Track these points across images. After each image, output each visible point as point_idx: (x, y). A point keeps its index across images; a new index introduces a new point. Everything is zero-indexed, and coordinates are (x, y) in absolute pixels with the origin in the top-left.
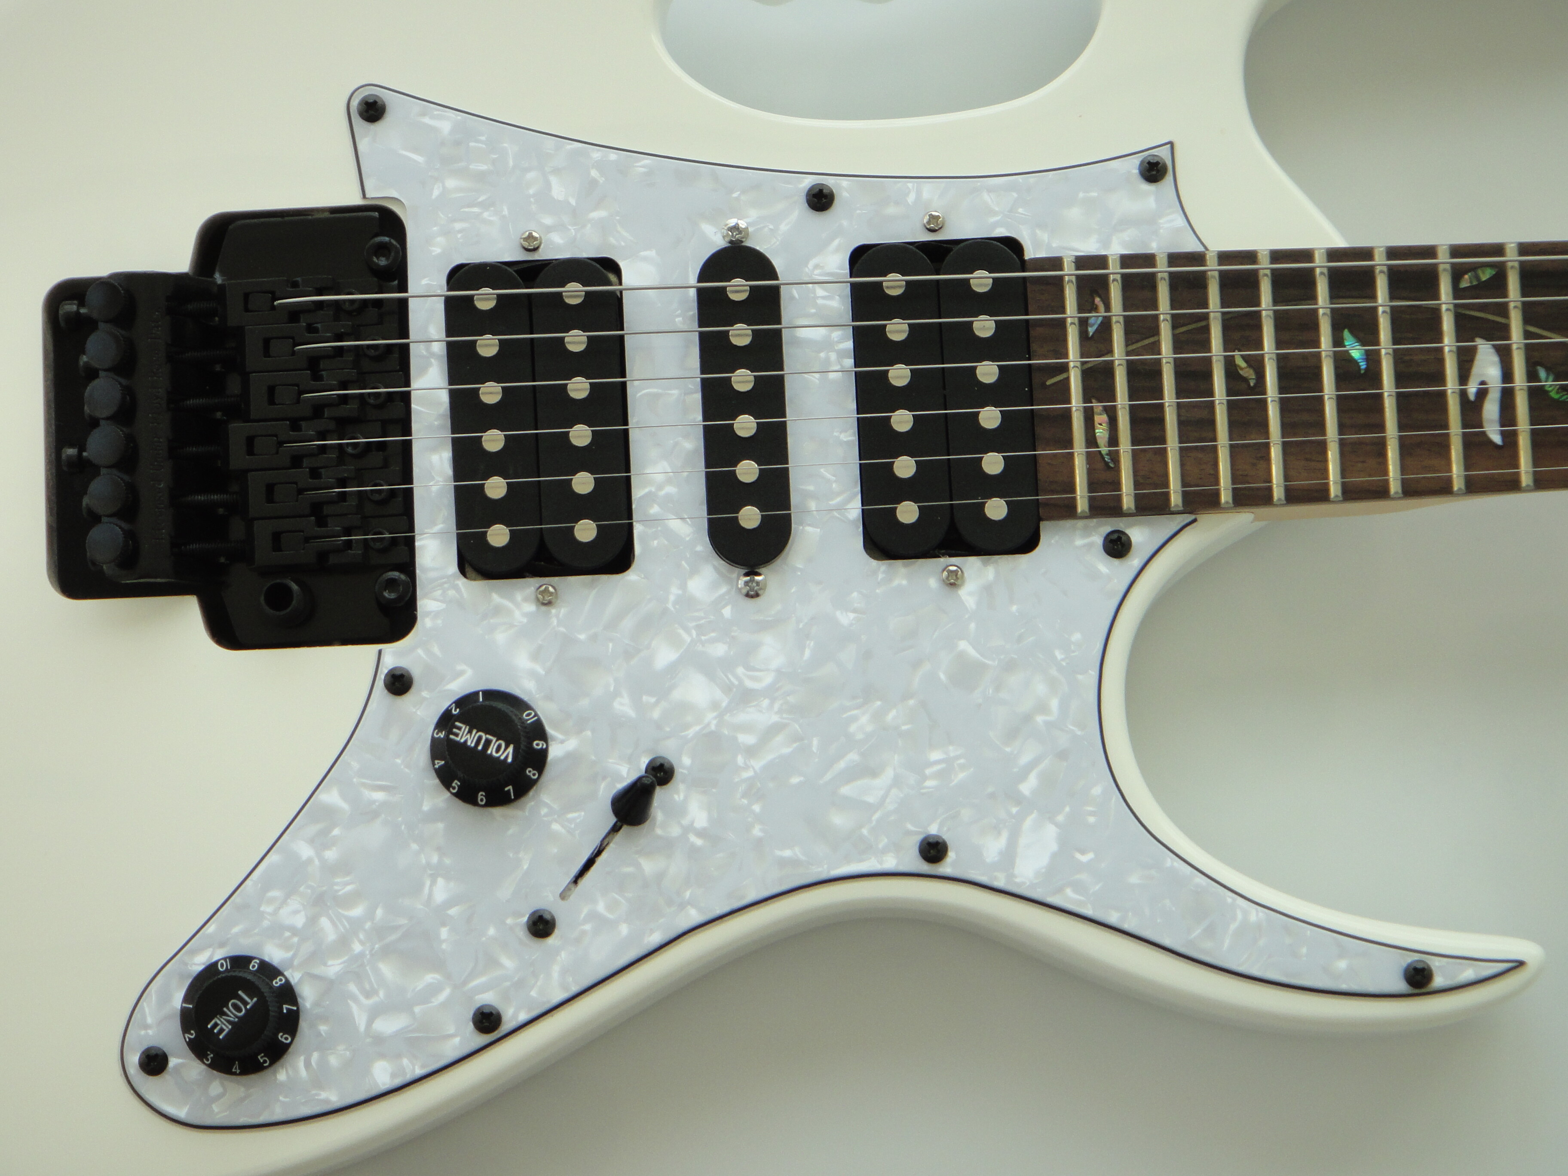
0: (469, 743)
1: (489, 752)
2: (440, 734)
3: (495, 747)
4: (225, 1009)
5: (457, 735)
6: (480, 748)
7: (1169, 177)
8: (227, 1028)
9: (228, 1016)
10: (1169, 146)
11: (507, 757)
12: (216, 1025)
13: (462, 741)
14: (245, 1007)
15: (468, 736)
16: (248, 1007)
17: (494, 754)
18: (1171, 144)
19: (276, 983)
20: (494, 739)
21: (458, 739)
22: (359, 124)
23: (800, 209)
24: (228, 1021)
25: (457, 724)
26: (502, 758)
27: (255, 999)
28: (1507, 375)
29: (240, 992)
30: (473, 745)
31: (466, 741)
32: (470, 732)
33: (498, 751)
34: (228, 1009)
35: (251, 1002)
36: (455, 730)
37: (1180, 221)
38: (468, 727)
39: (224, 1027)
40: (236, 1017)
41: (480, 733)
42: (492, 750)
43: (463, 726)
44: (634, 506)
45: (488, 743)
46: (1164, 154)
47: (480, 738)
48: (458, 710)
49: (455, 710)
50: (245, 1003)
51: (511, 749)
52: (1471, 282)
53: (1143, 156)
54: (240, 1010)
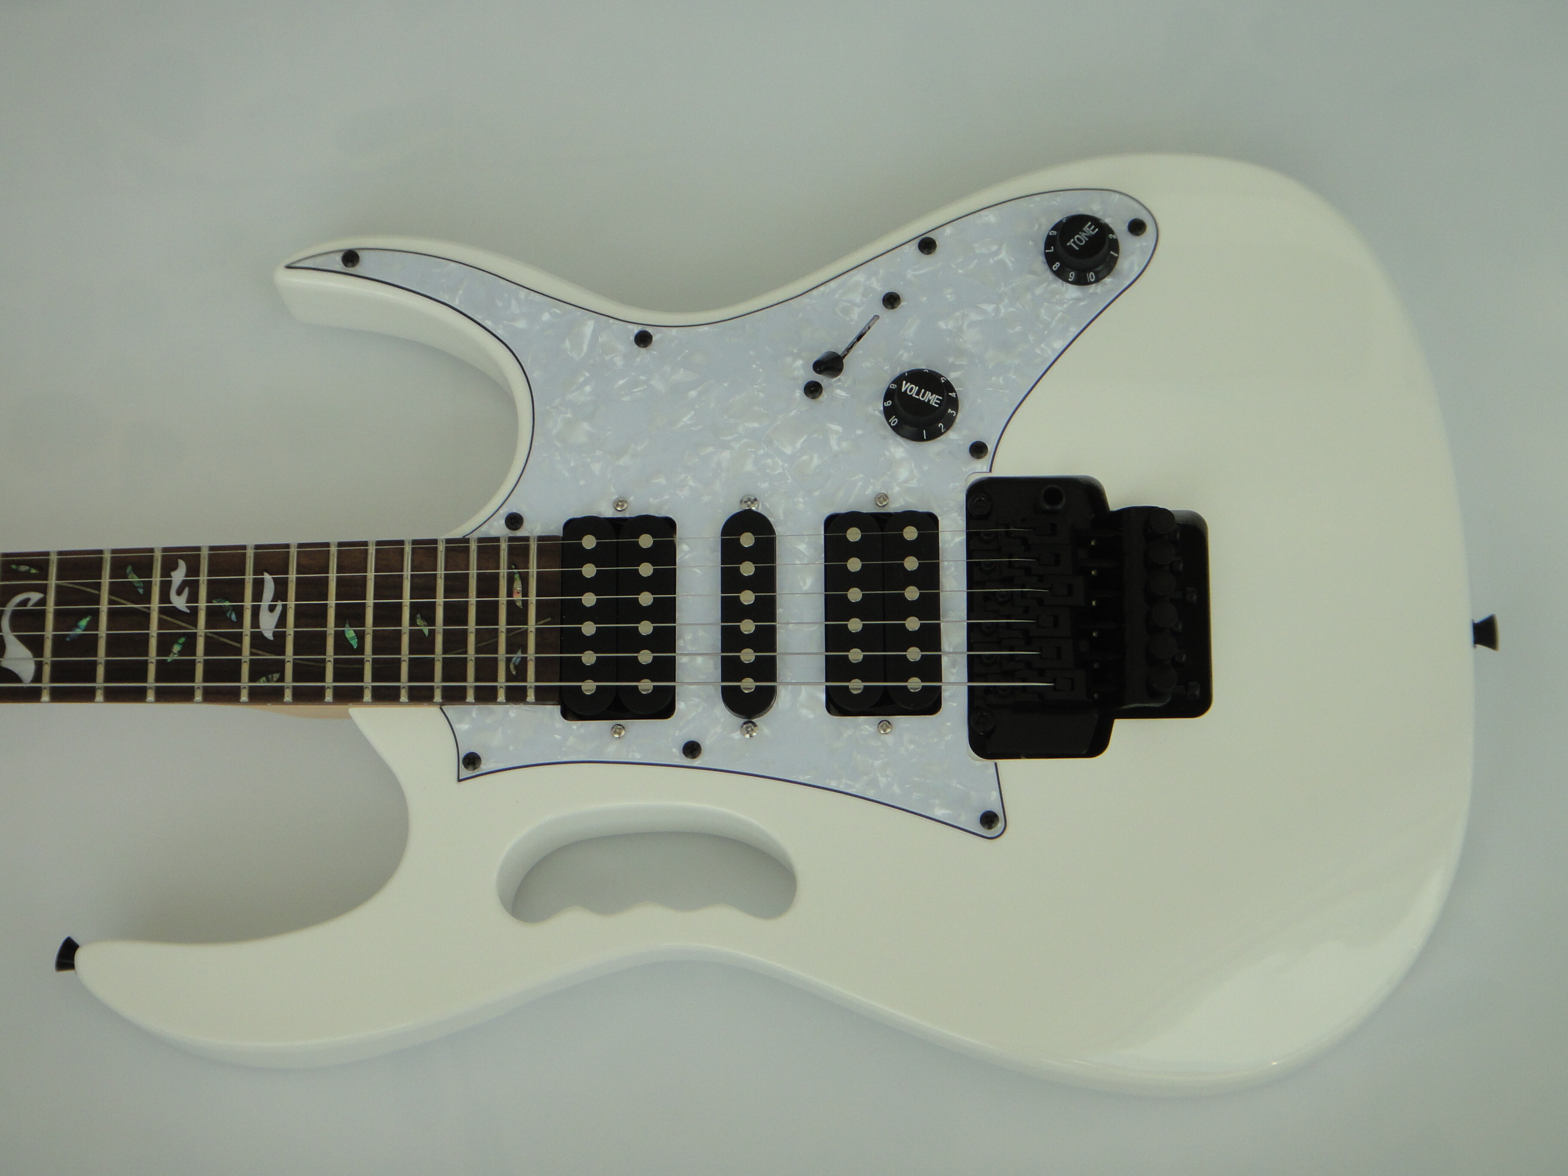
0: (930, 393)
1: (917, 388)
2: (951, 412)
3: (913, 391)
4: (1087, 239)
5: (938, 399)
6: (923, 390)
7: (462, 756)
8: (1086, 228)
9: (1085, 236)
10: (460, 778)
11: (906, 384)
12: (1093, 230)
13: (934, 395)
14: (1074, 240)
15: (930, 398)
16: (1072, 240)
17: (914, 386)
18: (459, 780)
19: (1058, 265)
20: (914, 395)
21: (937, 397)
22: (998, 811)
23: (706, 744)
24: (1085, 232)
25: (937, 406)
26: (909, 384)
27: (1068, 244)
28: (256, 611)
29: (1077, 249)
30: (928, 392)
31: (932, 395)
32: (929, 401)
33: (912, 389)
34: (1085, 240)
35: (1070, 243)
36: (939, 402)
37: (456, 727)
38: (931, 403)
39: (1088, 229)
40: (1080, 235)
41: (922, 399)
42: (916, 389)
43: (933, 404)
44: (823, 555)
45: (918, 394)
46: (465, 773)
47: (923, 397)
48: (939, 426)
49: (941, 426)
50: (1074, 242)
51: (903, 389)
52: (272, 677)
53: (477, 772)
54: (1078, 239)
